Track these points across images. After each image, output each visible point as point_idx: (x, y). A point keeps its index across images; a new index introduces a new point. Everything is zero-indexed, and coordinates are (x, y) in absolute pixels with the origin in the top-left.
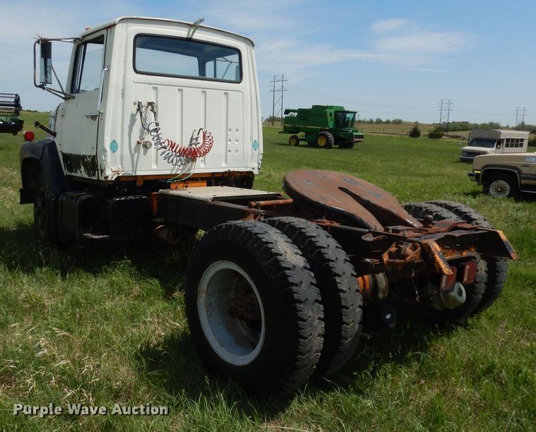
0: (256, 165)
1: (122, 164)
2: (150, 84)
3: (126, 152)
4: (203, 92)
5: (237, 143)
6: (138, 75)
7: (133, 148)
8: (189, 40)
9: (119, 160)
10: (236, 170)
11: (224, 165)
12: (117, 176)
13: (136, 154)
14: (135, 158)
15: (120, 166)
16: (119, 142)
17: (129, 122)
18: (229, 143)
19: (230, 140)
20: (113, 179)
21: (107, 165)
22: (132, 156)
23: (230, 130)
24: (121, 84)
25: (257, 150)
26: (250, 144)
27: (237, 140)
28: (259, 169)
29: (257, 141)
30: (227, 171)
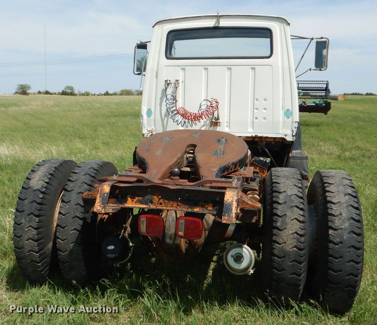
0: (289, 132)
1: (155, 126)
2: (179, 66)
3: (158, 117)
4: (228, 68)
5: (264, 111)
6: (169, 60)
7: (163, 115)
8: (216, 28)
9: (152, 123)
10: (265, 135)
11: (251, 130)
12: (151, 134)
13: (166, 119)
14: (165, 122)
15: (153, 127)
16: (153, 110)
17: (161, 95)
18: (256, 111)
19: (257, 109)
20: (148, 136)
21: (143, 126)
22: (163, 120)
23: (257, 100)
24: (156, 68)
25: (290, 119)
26: (281, 113)
27: (265, 109)
28: (293, 136)
29: (291, 110)
30: (254, 135)
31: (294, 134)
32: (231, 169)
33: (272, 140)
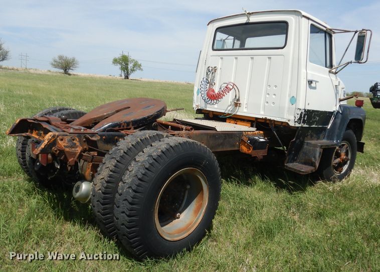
0: (292, 118)
2: (219, 56)
4: (251, 58)
5: (274, 96)
6: (214, 51)
9: (199, 100)
10: (272, 118)
11: (262, 113)
15: (199, 103)
18: (267, 96)
19: (268, 94)
20: (196, 110)
23: (270, 86)
25: (294, 105)
26: (287, 99)
27: (275, 95)
28: (295, 122)
29: (295, 97)
30: (264, 117)
31: (296, 120)
32: (123, 126)
33: (280, 124)
